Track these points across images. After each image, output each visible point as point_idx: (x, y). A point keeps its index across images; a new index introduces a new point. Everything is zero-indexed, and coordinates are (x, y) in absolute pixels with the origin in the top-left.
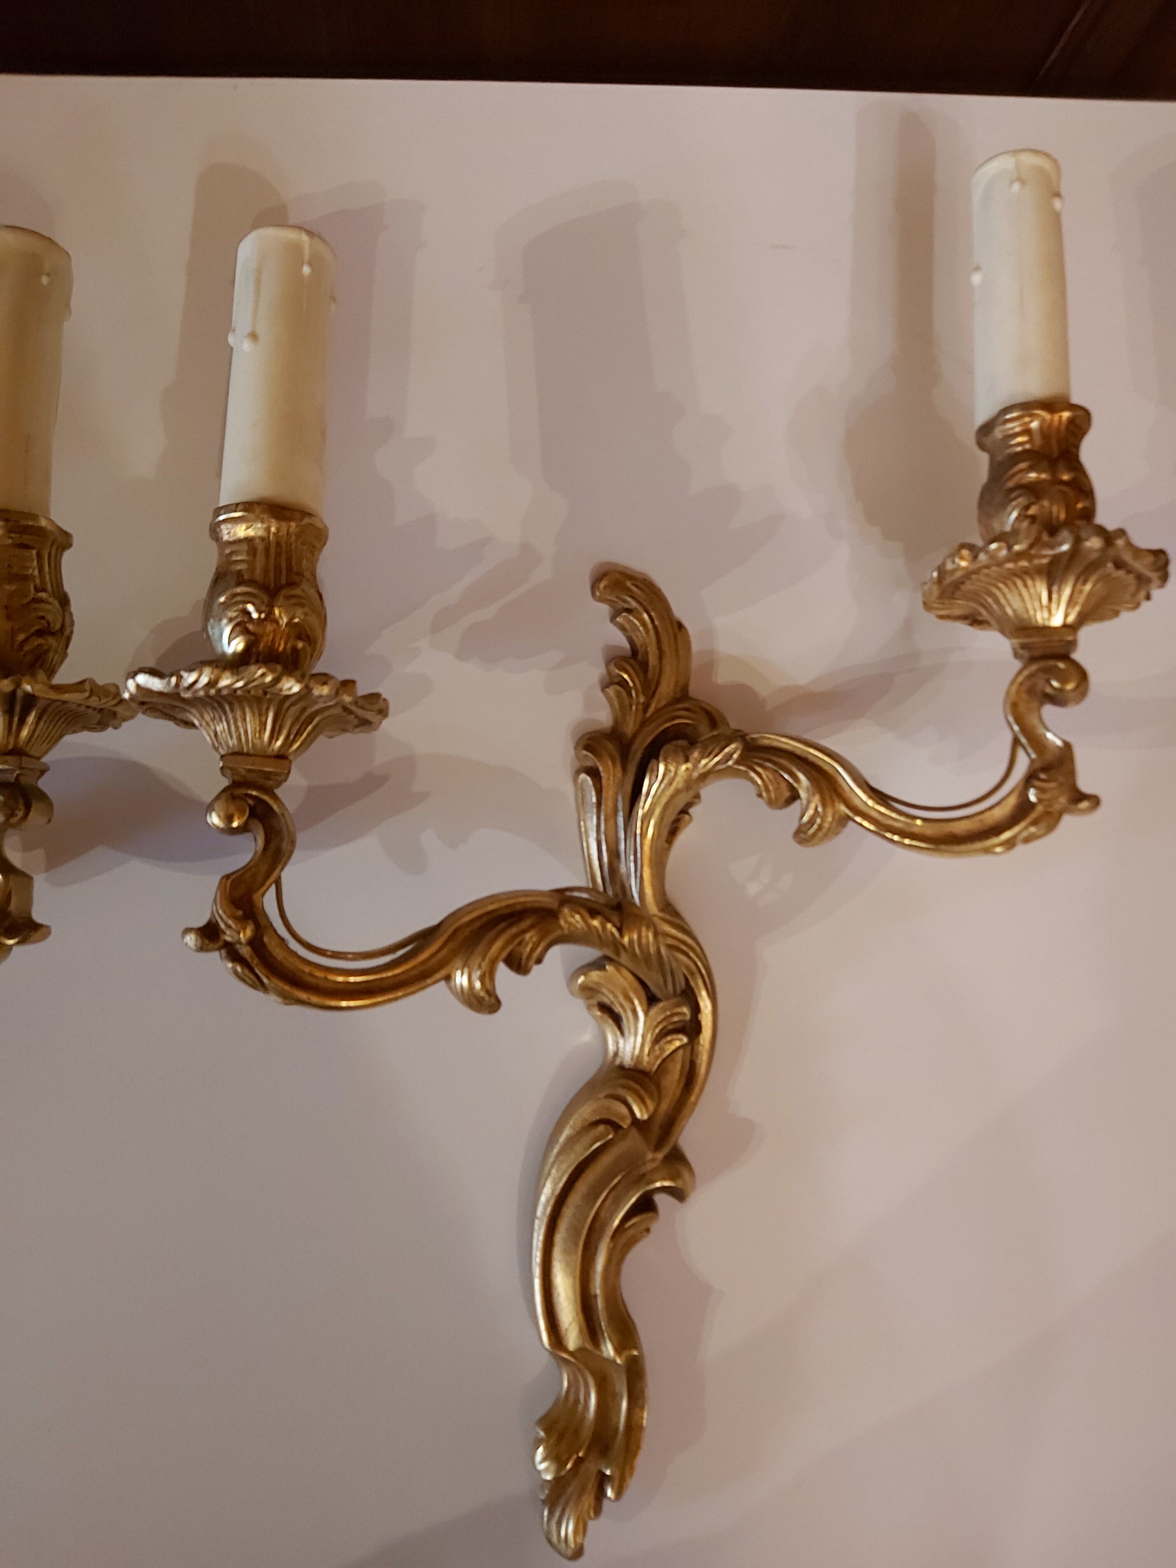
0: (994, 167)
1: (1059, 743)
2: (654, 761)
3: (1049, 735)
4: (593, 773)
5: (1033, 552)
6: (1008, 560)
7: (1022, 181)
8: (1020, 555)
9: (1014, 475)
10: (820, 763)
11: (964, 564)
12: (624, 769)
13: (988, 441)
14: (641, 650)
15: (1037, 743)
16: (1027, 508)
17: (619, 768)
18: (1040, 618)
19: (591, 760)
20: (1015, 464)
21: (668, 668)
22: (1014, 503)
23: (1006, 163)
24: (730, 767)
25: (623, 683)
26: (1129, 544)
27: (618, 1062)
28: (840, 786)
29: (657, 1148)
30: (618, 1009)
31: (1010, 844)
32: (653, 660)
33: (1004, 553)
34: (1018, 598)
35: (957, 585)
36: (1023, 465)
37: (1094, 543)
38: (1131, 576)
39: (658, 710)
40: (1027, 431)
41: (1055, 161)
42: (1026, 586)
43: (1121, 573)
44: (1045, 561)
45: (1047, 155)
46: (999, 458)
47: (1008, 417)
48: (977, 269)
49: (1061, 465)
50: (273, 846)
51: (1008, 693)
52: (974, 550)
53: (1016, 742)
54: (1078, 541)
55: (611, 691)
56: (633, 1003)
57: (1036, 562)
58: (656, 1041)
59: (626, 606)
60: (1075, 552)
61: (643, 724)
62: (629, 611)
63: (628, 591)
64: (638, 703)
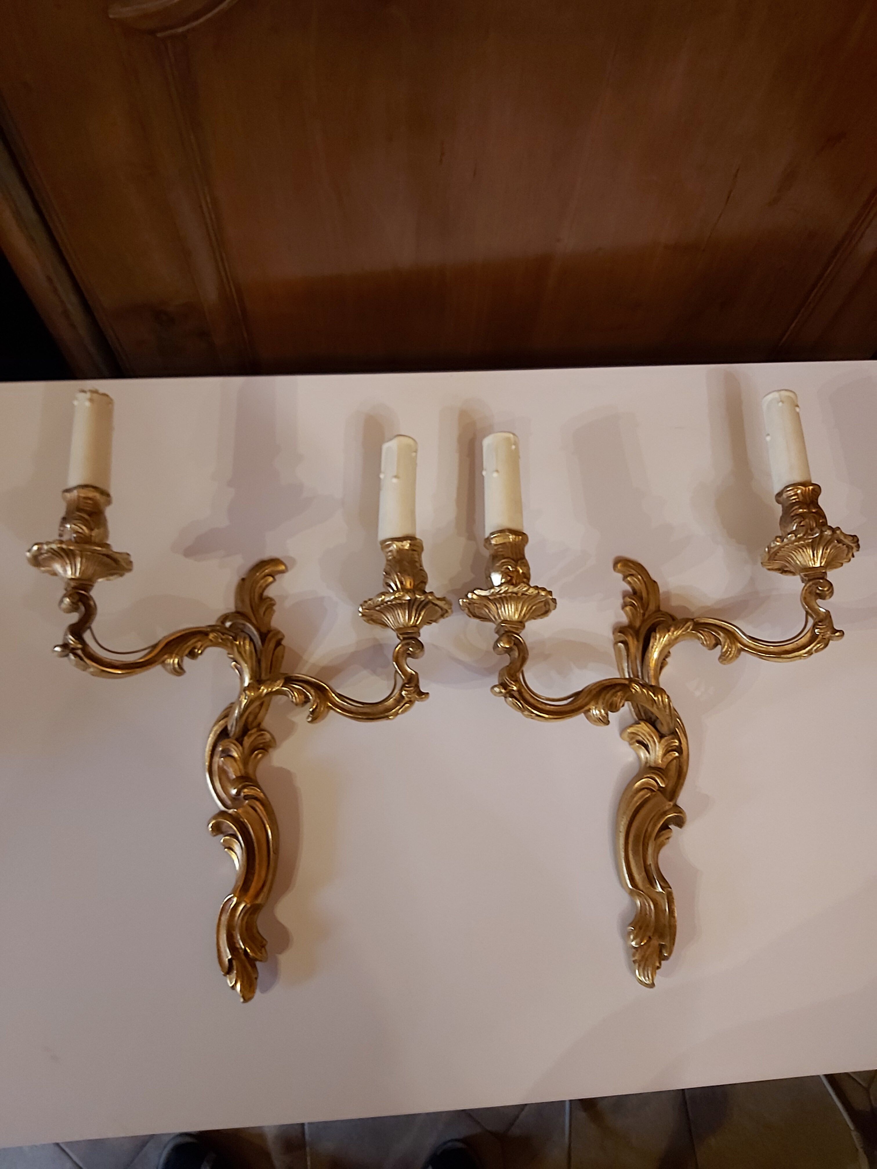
0: (770, 397)
1: (824, 611)
2: (653, 634)
3: (821, 609)
4: (625, 643)
5: (805, 537)
6: (795, 541)
7: (782, 402)
8: (800, 539)
9: (794, 510)
10: (727, 628)
11: (778, 544)
12: (638, 641)
13: (781, 499)
14: (638, 591)
15: (817, 613)
16: (800, 522)
17: (635, 640)
18: (811, 564)
19: (623, 637)
20: (793, 507)
21: (651, 597)
22: (795, 521)
23: (776, 395)
24: (688, 632)
25: (632, 605)
26: (841, 532)
27: (648, 765)
28: (737, 636)
29: (670, 800)
30: (646, 742)
31: (810, 653)
32: (644, 595)
33: (794, 538)
34: (800, 557)
35: (776, 553)
36: (797, 507)
37: (828, 533)
38: (845, 546)
39: (649, 616)
40: (796, 494)
41: (794, 393)
42: (803, 551)
43: (840, 545)
44: (810, 541)
45: (791, 391)
46: (786, 505)
47: (788, 489)
48: (768, 435)
49: (811, 506)
50: (521, 655)
51: (802, 594)
52: (782, 538)
53: (807, 613)
54: (822, 532)
55: (628, 608)
56: (653, 738)
57: (806, 541)
58: (665, 755)
59: (631, 573)
60: (821, 536)
61: (643, 621)
62: (632, 575)
63: (630, 567)
64: (640, 613)
